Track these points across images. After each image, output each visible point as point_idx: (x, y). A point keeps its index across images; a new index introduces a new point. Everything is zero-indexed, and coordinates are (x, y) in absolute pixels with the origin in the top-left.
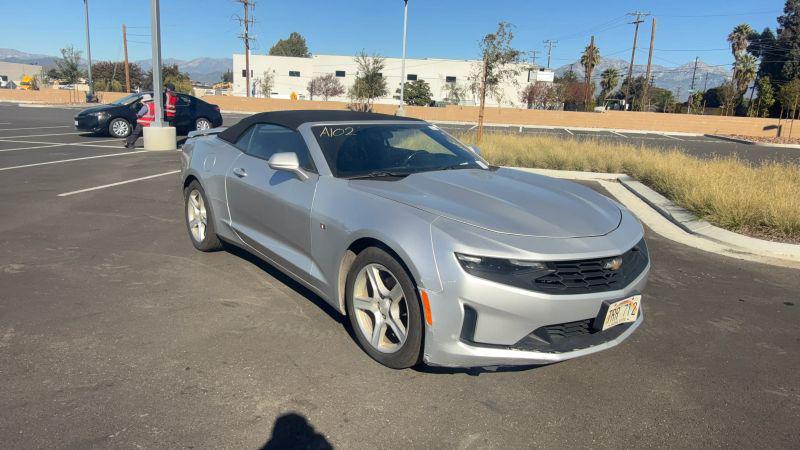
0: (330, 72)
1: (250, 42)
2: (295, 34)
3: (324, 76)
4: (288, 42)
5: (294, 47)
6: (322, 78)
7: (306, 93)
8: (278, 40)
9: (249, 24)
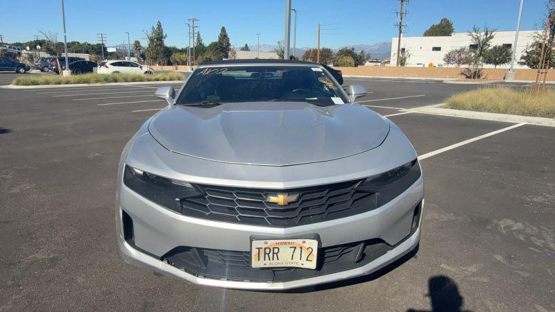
0: (463, 46)
1: (403, 29)
2: (445, 20)
3: (458, 49)
4: (438, 26)
5: (444, 29)
6: (456, 51)
7: (442, 62)
8: (431, 25)
9: (403, 15)
